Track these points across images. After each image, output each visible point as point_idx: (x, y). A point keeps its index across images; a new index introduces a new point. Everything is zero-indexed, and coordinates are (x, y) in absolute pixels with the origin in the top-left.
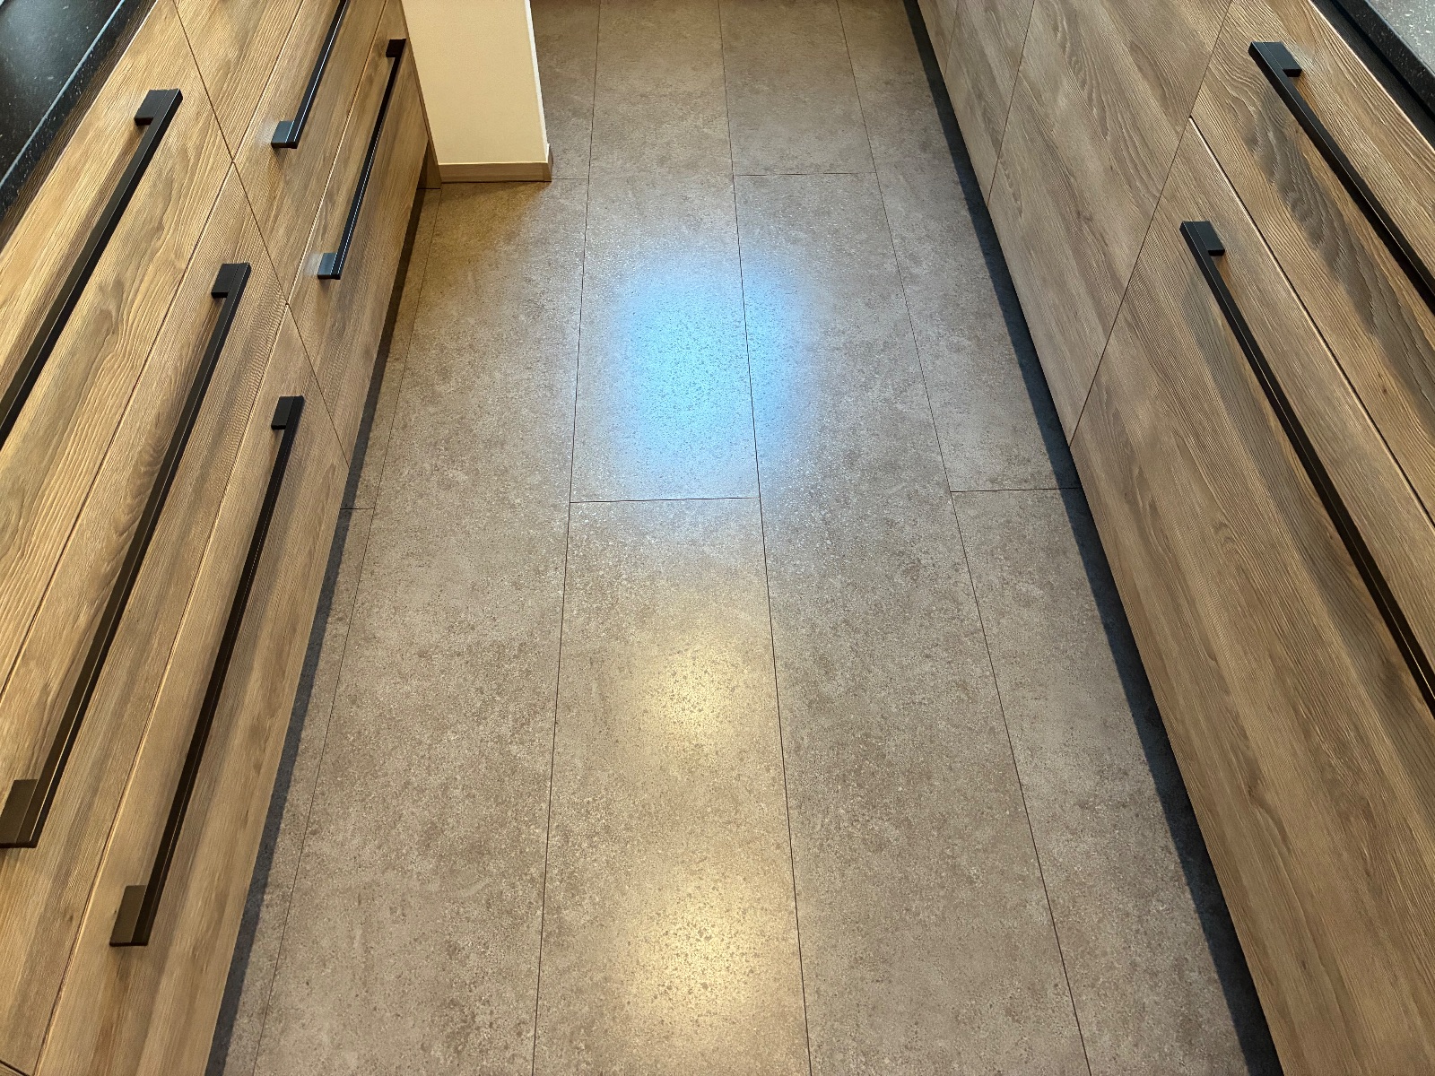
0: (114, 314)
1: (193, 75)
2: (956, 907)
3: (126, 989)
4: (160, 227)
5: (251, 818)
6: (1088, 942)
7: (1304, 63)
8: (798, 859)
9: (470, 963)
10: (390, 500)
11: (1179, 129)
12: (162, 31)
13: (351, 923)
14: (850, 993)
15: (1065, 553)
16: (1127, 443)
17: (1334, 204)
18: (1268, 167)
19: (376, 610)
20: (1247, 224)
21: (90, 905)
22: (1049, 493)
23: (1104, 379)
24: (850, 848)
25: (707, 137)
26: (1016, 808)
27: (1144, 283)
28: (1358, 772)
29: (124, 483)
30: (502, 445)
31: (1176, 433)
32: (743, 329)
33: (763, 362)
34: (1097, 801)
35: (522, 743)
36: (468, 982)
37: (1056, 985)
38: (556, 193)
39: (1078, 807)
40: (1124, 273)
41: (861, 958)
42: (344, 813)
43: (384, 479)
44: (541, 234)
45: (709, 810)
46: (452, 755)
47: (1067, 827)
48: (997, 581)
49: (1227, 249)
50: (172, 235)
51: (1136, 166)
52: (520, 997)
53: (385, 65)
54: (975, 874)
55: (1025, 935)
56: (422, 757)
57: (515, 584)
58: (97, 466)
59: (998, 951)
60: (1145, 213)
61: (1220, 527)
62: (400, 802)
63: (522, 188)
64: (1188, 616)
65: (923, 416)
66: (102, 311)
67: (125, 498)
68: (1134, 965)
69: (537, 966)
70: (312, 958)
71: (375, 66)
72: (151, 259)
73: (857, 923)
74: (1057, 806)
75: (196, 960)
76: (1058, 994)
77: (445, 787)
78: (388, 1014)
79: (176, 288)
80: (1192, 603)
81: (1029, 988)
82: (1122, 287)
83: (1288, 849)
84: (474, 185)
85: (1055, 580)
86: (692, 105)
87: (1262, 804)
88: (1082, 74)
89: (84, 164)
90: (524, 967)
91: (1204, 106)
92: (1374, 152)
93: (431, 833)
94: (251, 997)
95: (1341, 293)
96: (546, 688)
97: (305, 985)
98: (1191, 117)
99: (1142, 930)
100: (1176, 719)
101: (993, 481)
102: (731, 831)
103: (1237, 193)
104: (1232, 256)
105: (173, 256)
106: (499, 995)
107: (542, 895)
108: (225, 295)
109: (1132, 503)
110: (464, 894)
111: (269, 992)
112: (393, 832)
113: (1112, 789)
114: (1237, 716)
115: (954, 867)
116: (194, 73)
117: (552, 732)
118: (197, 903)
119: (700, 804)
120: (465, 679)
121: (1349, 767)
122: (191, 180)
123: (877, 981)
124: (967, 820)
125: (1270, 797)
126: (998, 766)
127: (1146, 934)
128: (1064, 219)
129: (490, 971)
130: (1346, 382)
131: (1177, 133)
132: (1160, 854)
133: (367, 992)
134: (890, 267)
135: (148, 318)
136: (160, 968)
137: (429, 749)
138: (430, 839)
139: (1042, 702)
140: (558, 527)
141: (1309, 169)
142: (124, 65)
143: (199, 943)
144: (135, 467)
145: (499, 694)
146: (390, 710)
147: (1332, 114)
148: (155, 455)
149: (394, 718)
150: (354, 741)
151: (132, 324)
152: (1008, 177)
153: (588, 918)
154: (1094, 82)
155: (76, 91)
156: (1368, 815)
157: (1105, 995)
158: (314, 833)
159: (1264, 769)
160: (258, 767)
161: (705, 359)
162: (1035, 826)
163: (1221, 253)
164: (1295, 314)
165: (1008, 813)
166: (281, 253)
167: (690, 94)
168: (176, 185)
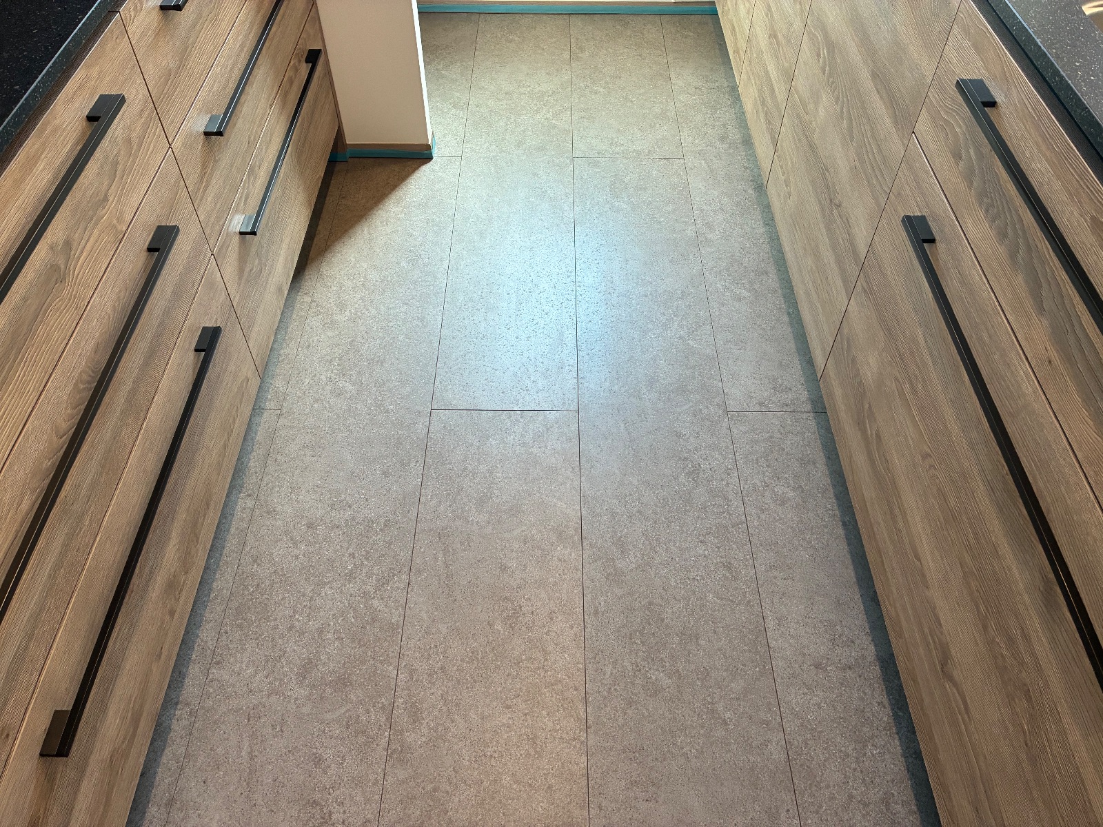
0: (62, 267)
1: (138, 82)
2: (712, 744)
3: (52, 789)
4: (106, 199)
5: (165, 652)
6: (815, 777)
7: (999, 97)
8: (590, 699)
9: (330, 772)
10: (293, 404)
11: (906, 142)
12: (113, 50)
13: (241, 736)
14: (625, 809)
15: (814, 463)
16: (860, 383)
17: (1017, 211)
18: (969, 177)
19: (277, 489)
20: (952, 220)
21: (24, 724)
22: (805, 416)
23: (845, 330)
24: (632, 692)
25: (554, 127)
26: (764, 666)
27: (876, 259)
28: (1022, 663)
29: (65, 398)
30: (382, 363)
31: (896, 379)
32: (573, 278)
33: (587, 304)
34: (829, 663)
35: (382, 599)
36: (328, 787)
37: (788, 810)
38: (436, 168)
39: (813, 667)
40: (862, 249)
41: (636, 782)
42: (242, 648)
43: (290, 387)
44: (422, 199)
45: (524, 657)
46: (328, 607)
47: (804, 683)
48: (759, 484)
49: (937, 238)
50: (115, 205)
51: (873, 167)
52: (368, 801)
53: (305, 68)
54: (729, 718)
55: (765, 769)
56: (305, 606)
57: (384, 473)
58: (42, 386)
59: (744, 780)
60: (877, 203)
61: (925, 456)
62: (285, 641)
63: (410, 163)
64: (901, 524)
65: (709, 351)
66: (52, 266)
67: (66, 409)
68: (851, 796)
69: (382, 775)
70: (210, 762)
71: (296, 70)
72: (96, 224)
73: (634, 753)
74: (797, 666)
75: (114, 764)
76: (789, 818)
77: (320, 631)
78: (264, 810)
79: (117, 245)
80: (904, 515)
81: (766, 812)
82: (860, 261)
83: (969, 717)
84: (372, 160)
85: (806, 485)
86: (545, 102)
87: (950, 678)
88: (836, 93)
89: (42, 153)
90: (372, 777)
91: (923, 125)
92: (1048, 171)
93: (307, 667)
94: (161, 790)
95: (1020, 280)
96: (403, 556)
97: (202, 783)
98: (913, 132)
99: (859, 769)
100: (890, 605)
101: (761, 404)
102: (540, 675)
103: (945, 195)
104: (941, 246)
105: (115, 222)
106: (352, 798)
107: (390, 718)
108: (157, 250)
109: (864, 431)
110: (328, 716)
111: (174, 788)
112: (278, 665)
113: (842, 654)
114: (935, 608)
115: (713, 711)
116: (140, 80)
117: (406, 591)
118: (115, 720)
119: (517, 653)
120: (341, 546)
121: (1016, 659)
122: (134, 162)
123: (647, 800)
124: (725, 674)
125: (957, 674)
126: (753, 631)
127: (862, 771)
128: (820, 202)
129: (346, 779)
130: (1021, 352)
131: (903, 144)
132: (876, 708)
133: (249, 791)
134: (690, 232)
135: (92, 270)
136: (82, 772)
137: (310, 601)
138: (306, 672)
139: (789, 582)
140: (421, 429)
141: (999, 181)
142: (79, 75)
143: (116, 752)
144: (76, 384)
145: (367, 559)
146: (282, 569)
147: (1017, 138)
148: (93, 375)
149: (285, 575)
150: (253, 592)
151: (78, 274)
152: (782, 167)
153: (424, 739)
154: (845, 99)
155: (37, 97)
156: (1029, 699)
157: (827, 820)
158: (218, 663)
159: (953, 652)
160: (172, 613)
161: (542, 301)
162: (779, 680)
163: (933, 241)
164: (985, 295)
165: (758, 669)
166: (209, 216)
167: (544, 94)
168: (120, 167)
